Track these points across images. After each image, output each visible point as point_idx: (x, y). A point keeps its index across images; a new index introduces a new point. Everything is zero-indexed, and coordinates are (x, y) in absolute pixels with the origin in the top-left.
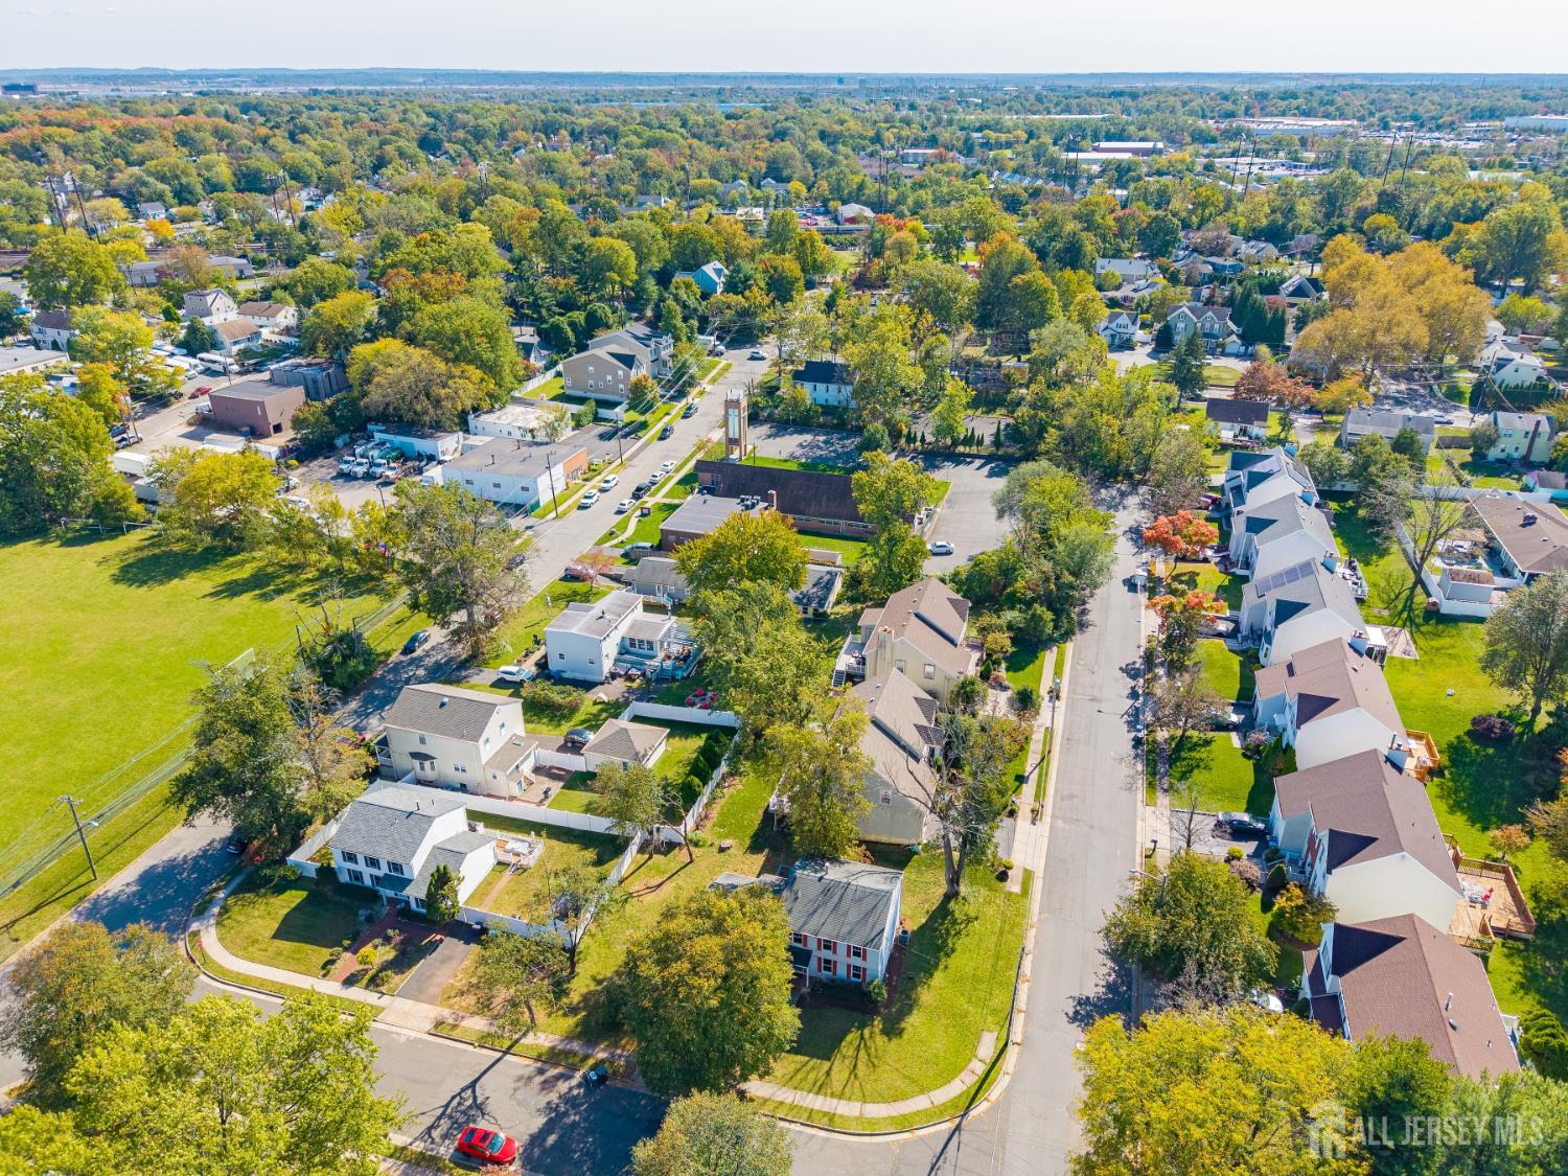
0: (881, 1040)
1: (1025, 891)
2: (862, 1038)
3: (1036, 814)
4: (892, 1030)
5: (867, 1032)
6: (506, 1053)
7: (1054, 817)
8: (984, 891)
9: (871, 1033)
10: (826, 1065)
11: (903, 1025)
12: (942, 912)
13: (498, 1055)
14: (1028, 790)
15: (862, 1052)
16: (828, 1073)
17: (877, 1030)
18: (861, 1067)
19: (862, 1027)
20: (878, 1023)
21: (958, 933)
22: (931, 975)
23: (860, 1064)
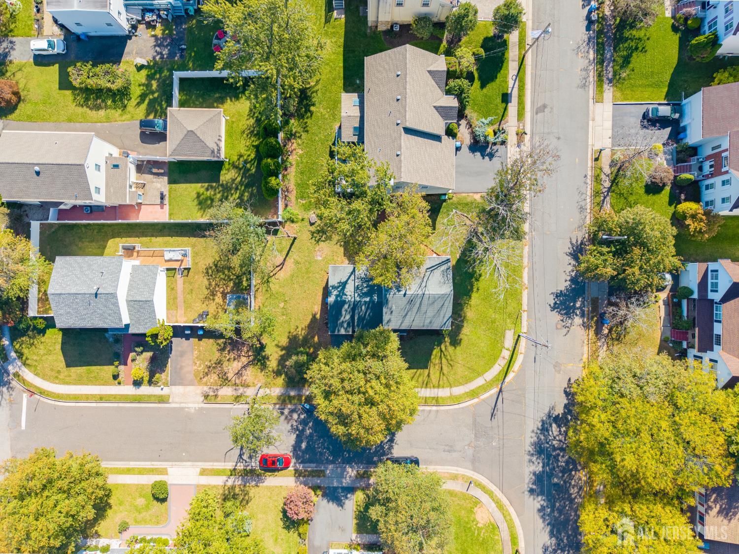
0: (451, 349)
2: (441, 351)
3: (520, 136)
4: (456, 342)
7: (533, 136)
9: (446, 347)
10: (426, 371)
20: (447, 340)
21: (481, 262)
22: (470, 297)
23: (443, 366)
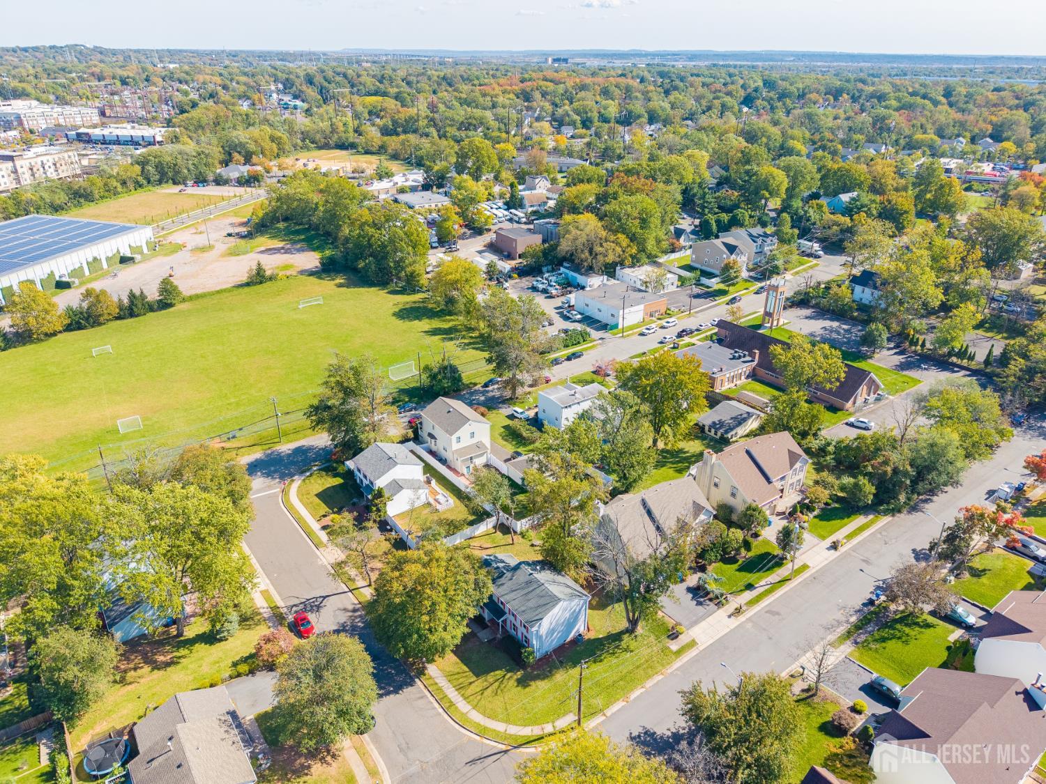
0: (513, 683)
1: (679, 653)
2: (504, 676)
3: (738, 611)
4: (523, 683)
5: (509, 675)
6: (351, 591)
7: (749, 620)
8: (652, 638)
9: (511, 677)
10: (474, 678)
11: (532, 683)
12: (616, 638)
13: (347, 590)
14: (748, 595)
15: (497, 684)
16: (471, 683)
17: (515, 677)
18: (489, 690)
19: (508, 671)
20: (519, 674)
21: (614, 654)
23: (490, 689)
